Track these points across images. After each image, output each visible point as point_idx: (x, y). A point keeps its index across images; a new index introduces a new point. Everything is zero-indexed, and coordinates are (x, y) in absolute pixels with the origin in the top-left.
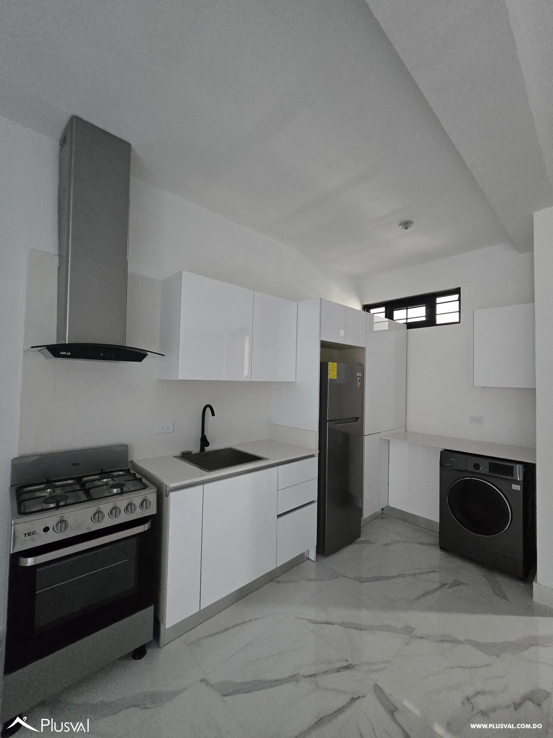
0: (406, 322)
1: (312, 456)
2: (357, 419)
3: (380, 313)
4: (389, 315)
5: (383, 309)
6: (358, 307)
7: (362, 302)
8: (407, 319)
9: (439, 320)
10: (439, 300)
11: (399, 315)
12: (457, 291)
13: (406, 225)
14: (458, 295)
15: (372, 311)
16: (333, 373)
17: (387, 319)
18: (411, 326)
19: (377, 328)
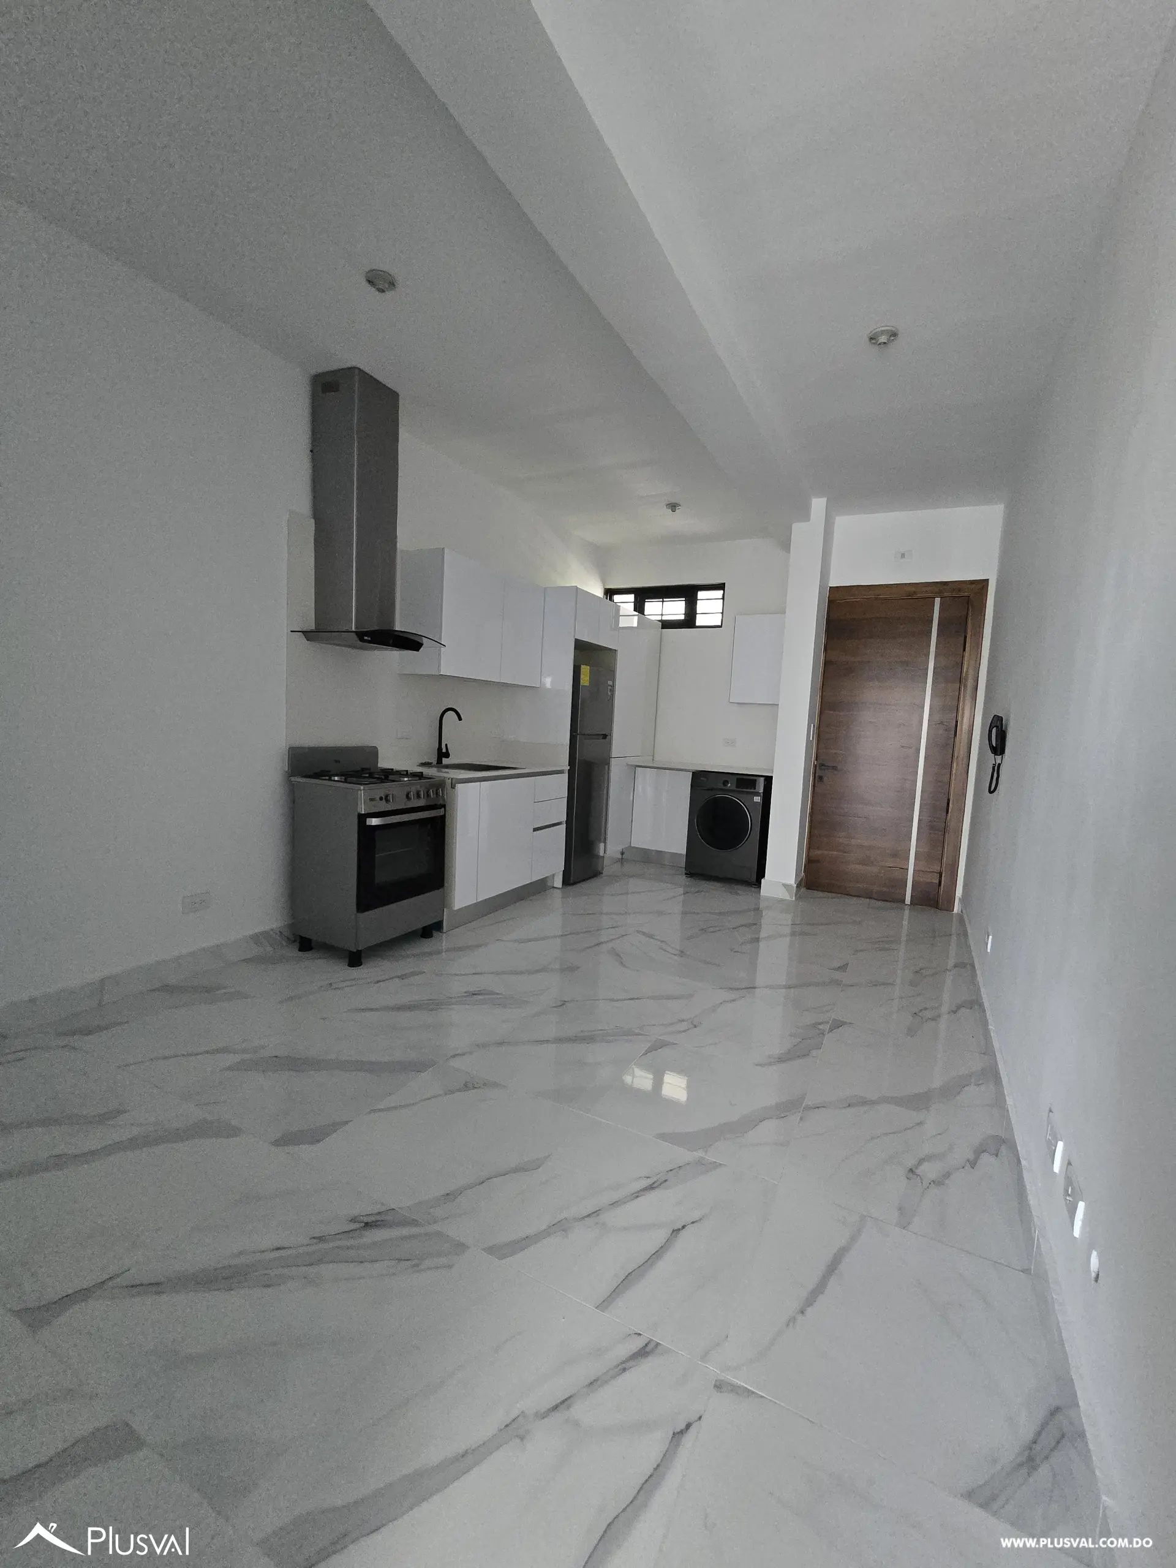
0: (660, 619)
1: (561, 772)
2: (605, 736)
3: (626, 601)
4: (639, 608)
5: (631, 597)
6: (599, 592)
7: (604, 585)
8: (662, 615)
9: (700, 621)
10: (701, 594)
11: (653, 608)
12: (721, 587)
13: (673, 507)
14: (722, 592)
15: (617, 598)
16: (585, 680)
17: (637, 613)
18: (666, 625)
19: (623, 623)
